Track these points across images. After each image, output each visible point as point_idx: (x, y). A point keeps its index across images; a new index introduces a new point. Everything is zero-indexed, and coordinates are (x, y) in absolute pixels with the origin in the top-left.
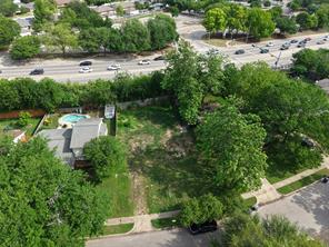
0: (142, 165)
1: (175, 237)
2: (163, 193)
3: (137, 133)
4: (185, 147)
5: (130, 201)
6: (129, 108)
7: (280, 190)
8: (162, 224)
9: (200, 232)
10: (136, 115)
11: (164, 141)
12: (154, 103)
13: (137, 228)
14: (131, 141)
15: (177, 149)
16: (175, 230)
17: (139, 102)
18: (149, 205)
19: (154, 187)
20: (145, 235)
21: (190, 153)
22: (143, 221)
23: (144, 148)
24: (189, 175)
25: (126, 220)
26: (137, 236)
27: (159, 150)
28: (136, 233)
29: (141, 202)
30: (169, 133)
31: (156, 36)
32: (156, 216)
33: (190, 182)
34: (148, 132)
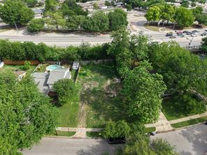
0: (88, 99)
1: (98, 143)
2: (97, 117)
3: (90, 80)
5: (76, 118)
6: (88, 64)
7: (173, 125)
8: (92, 135)
9: (114, 143)
10: (91, 69)
11: (104, 86)
12: (104, 63)
13: (77, 135)
14: (85, 84)
15: (112, 92)
16: (100, 140)
17: (95, 62)
18: (87, 123)
19: (93, 112)
20: (81, 140)
21: (119, 95)
22: (82, 131)
23: (92, 89)
24: (116, 108)
25: (72, 129)
26: (76, 140)
27: (100, 91)
28: (76, 138)
29: (83, 120)
30: (109, 82)
31: (112, 22)
32: (90, 130)
33: (115, 113)
34: (96, 79)
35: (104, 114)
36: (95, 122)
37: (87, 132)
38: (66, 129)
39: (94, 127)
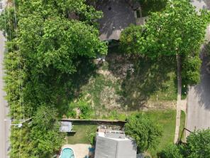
1: (193, 88)
3: (97, 100)
4: (123, 62)
5: (166, 111)
8: (184, 93)
11: (113, 79)
13: (184, 108)
14: (107, 107)
15: (125, 69)
16: (189, 87)
18: (171, 100)
20: (189, 105)
21: (131, 60)
22: (180, 104)
23: (118, 97)
24: (153, 67)
25: (178, 115)
27: (123, 85)
28: (187, 109)
30: (104, 72)
32: (179, 96)
35: (160, 81)
36: (171, 91)
37: (182, 99)
38: (178, 121)
39: (177, 92)
